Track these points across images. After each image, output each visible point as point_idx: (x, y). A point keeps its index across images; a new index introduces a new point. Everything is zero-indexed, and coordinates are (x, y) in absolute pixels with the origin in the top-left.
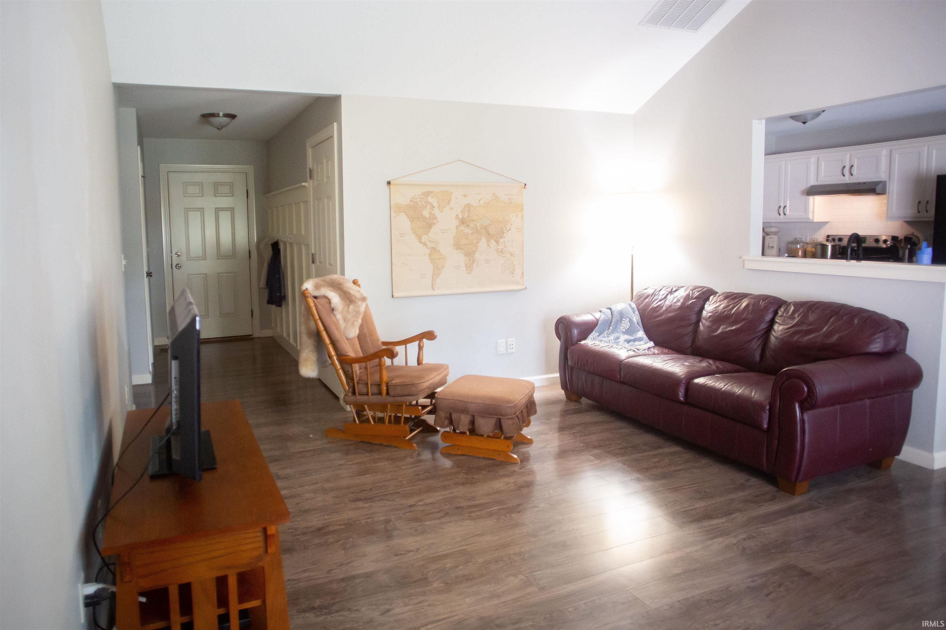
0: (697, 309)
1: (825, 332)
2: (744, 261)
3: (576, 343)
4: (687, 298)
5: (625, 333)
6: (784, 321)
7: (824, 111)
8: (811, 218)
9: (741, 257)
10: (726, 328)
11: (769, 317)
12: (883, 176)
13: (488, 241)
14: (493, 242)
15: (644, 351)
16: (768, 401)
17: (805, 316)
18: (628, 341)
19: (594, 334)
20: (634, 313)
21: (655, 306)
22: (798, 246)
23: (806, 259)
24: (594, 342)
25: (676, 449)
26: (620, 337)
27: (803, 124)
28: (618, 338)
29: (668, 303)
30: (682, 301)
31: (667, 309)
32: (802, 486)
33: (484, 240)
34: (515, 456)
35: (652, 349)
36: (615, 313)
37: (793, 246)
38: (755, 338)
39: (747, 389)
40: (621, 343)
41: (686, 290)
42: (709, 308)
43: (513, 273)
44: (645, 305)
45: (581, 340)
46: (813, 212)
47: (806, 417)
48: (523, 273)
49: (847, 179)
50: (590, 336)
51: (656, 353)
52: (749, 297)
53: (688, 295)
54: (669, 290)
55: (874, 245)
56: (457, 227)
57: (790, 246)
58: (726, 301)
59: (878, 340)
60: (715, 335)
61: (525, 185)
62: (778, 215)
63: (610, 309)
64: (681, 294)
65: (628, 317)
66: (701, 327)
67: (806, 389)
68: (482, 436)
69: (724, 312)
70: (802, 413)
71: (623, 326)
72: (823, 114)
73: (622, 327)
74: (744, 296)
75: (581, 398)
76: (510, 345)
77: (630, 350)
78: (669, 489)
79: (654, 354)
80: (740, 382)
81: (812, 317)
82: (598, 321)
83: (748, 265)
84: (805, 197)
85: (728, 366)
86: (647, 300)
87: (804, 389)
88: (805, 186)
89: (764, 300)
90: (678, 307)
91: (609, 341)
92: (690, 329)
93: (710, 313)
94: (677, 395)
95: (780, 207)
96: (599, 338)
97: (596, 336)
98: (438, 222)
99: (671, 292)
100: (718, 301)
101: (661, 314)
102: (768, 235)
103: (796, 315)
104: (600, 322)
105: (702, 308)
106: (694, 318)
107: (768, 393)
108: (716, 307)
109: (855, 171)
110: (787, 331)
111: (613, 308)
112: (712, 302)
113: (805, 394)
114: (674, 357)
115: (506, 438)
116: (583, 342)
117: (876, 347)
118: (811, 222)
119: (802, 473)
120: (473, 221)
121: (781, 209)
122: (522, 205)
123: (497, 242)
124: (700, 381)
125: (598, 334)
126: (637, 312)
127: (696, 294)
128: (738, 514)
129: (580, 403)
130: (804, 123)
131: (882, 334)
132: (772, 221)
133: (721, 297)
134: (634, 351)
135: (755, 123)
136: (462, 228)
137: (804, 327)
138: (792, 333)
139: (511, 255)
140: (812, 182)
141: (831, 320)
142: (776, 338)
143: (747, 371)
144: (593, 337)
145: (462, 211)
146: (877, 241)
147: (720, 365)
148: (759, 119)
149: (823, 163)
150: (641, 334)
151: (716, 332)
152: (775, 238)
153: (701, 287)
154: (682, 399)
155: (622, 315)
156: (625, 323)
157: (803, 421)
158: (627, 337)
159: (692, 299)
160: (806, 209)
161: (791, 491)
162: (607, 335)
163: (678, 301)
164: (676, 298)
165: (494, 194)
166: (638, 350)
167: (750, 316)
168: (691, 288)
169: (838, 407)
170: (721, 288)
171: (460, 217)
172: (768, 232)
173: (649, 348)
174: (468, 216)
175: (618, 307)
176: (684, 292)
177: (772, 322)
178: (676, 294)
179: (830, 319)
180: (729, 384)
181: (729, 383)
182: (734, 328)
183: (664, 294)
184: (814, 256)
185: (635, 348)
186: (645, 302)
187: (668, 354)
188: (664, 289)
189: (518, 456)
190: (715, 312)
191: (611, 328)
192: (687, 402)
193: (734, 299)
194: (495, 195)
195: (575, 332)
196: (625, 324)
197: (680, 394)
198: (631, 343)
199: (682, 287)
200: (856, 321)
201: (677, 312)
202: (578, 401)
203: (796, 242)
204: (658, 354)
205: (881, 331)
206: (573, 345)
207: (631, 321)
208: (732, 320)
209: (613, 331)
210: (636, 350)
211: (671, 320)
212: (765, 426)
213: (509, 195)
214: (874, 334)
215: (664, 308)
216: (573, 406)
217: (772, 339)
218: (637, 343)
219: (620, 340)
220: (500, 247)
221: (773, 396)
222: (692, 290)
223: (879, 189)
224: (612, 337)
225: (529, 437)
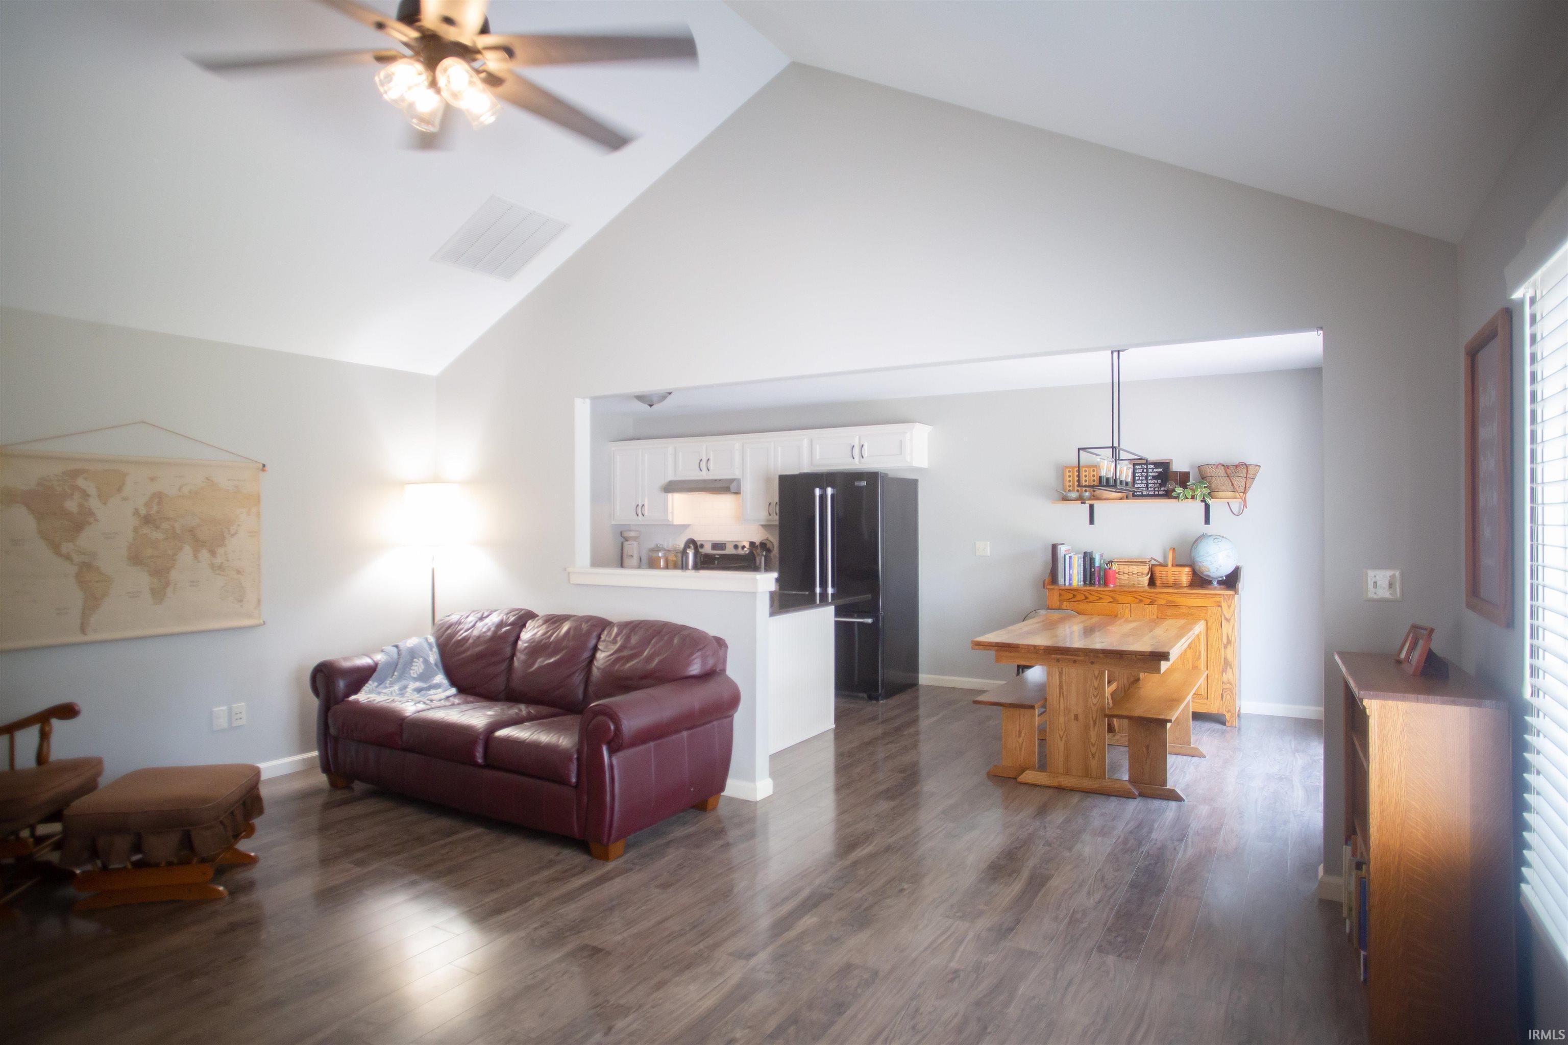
0: (512, 639)
1: (646, 656)
2: (569, 573)
3: (343, 700)
4: (501, 625)
5: (416, 679)
6: (606, 647)
7: (670, 393)
8: (670, 520)
9: (565, 569)
10: (544, 661)
11: (592, 642)
12: (736, 473)
13: (196, 553)
14: (204, 554)
15: (439, 702)
16: (575, 749)
17: (628, 638)
18: (419, 690)
19: (370, 685)
20: (431, 650)
21: (460, 638)
22: (660, 555)
23: (668, 570)
24: (369, 696)
25: (479, 830)
26: (408, 685)
27: (649, 407)
28: (405, 687)
29: (476, 633)
30: (493, 629)
31: (474, 643)
32: (616, 847)
33: (188, 550)
34: (221, 888)
35: (451, 699)
36: (404, 653)
37: (654, 555)
38: (577, 671)
39: (556, 736)
40: (407, 694)
41: (499, 615)
42: (527, 635)
43: (241, 601)
44: (446, 638)
45: (348, 695)
46: (672, 513)
47: (615, 762)
48: (259, 601)
49: (704, 475)
50: (364, 688)
51: (456, 703)
52: (572, 619)
53: (502, 621)
54: (479, 615)
55: (733, 552)
56: (136, 530)
57: (651, 554)
58: (544, 627)
59: (696, 661)
60: (532, 671)
61: (264, 466)
62: (636, 516)
63: (397, 646)
64: (495, 619)
65: (422, 657)
66: (516, 664)
67: (612, 727)
68: (157, 865)
69: (542, 640)
70: (610, 757)
71: (414, 670)
72: (670, 397)
73: (412, 671)
74: (566, 618)
75: (353, 782)
76: (237, 714)
77: (419, 702)
78: (453, 887)
79: (453, 705)
80: (549, 728)
81: (634, 640)
82: (376, 665)
83: (575, 579)
84: (663, 494)
85: (544, 710)
86: (449, 631)
87: (609, 728)
88: (664, 481)
89: (587, 622)
90: (488, 638)
91: (391, 693)
92: (504, 666)
93: (525, 643)
94: (474, 757)
95: (638, 505)
96: (377, 689)
97: (374, 688)
98: (96, 520)
99: (482, 619)
100: (536, 626)
101: (468, 649)
102: (627, 541)
103: (619, 638)
104: (379, 667)
105: (518, 638)
106: (508, 651)
107: (576, 738)
108: (533, 635)
109: (711, 465)
110: (608, 659)
111: (401, 645)
112: (529, 628)
113: (612, 734)
114: (476, 706)
115: (203, 861)
116: (353, 698)
117: (695, 669)
118: (671, 525)
119: (614, 832)
120: (168, 519)
121: (639, 509)
122: (259, 496)
123: (213, 553)
124: (502, 733)
125: (376, 684)
126: (435, 649)
127: (512, 619)
128: (536, 899)
129: (352, 789)
130: (651, 406)
131: (699, 654)
132: (630, 523)
133: (540, 621)
134: (424, 703)
135: (578, 402)
136: (146, 530)
137: (626, 653)
138: (614, 661)
139: (239, 572)
140: (671, 477)
141: (653, 641)
142: (598, 668)
143: (565, 715)
144: (368, 689)
145: (146, 504)
146: (736, 547)
147: (532, 710)
148: (584, 398)
149: (680, 453)
150: (440, 678)
151: (532, 667)
152: (635, 543)
153: (517, 610)
154: (480, 761)
155: (413, 654)
156: (416, 666)
157: (611, 767)
158: (418, 684)
159: (507, 625)
160: (665, 509)
161: (605, 857)
162: (389, 684)
163: (489, 630)
164: (486, 627)
165: (207, 479)
166: (432, 701)
167: (571, 644)
168: (506, 611)
169: (652, 744)
170: (542, 610)
171: (143, 512)
172: (627, 537)
173: (448, 697)
174: (158, 512)
175: (412, 642)
176: (497, 617)
177: (595, 649)
178: (487, 621)
179: (651, 640)
180: (536, 733)
181: (536, 731)
182: (552, 660)
183: (471, 622)
184: (675, 567)
185: (427, 698)
186: (446, 634)
187: (472, 702)
188: (472, 614)
189: (226, 887)
190: (531, 641)
191: (396, 674)
192: (488, 765)
193: (554, 623)
194: (209, 480)
195: (341, 684)
196: (418, 667)
197: (478, 754)
198: (423, 692)
199: (495, 611)
200: (676, 641)
201: (486, 646)
202: (348, 787)
203: (657, 549)
204: (459, 704)
205: (700, 649)
206: (337, 703)
207: (426, 662)
208: (550, 650)
209: (400, 678)
210: (428, 702)
211: (480, 656)
212: (574, 780)
213: (234, 480)
214: (692, 654)
215: (471, 641)
216: (340, 795)
217: (595, 672)
218: (432, 692)
219: (408, 690)
220: (218, 561)
221: (581, 742)
222: (507, 614)
223: (733, 487)
224: (396, 688)
225: (252, 854)
